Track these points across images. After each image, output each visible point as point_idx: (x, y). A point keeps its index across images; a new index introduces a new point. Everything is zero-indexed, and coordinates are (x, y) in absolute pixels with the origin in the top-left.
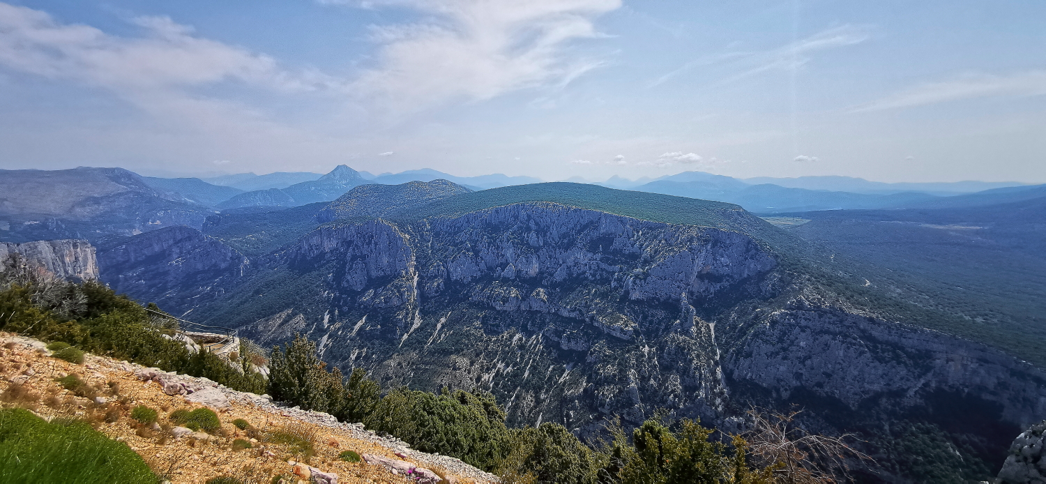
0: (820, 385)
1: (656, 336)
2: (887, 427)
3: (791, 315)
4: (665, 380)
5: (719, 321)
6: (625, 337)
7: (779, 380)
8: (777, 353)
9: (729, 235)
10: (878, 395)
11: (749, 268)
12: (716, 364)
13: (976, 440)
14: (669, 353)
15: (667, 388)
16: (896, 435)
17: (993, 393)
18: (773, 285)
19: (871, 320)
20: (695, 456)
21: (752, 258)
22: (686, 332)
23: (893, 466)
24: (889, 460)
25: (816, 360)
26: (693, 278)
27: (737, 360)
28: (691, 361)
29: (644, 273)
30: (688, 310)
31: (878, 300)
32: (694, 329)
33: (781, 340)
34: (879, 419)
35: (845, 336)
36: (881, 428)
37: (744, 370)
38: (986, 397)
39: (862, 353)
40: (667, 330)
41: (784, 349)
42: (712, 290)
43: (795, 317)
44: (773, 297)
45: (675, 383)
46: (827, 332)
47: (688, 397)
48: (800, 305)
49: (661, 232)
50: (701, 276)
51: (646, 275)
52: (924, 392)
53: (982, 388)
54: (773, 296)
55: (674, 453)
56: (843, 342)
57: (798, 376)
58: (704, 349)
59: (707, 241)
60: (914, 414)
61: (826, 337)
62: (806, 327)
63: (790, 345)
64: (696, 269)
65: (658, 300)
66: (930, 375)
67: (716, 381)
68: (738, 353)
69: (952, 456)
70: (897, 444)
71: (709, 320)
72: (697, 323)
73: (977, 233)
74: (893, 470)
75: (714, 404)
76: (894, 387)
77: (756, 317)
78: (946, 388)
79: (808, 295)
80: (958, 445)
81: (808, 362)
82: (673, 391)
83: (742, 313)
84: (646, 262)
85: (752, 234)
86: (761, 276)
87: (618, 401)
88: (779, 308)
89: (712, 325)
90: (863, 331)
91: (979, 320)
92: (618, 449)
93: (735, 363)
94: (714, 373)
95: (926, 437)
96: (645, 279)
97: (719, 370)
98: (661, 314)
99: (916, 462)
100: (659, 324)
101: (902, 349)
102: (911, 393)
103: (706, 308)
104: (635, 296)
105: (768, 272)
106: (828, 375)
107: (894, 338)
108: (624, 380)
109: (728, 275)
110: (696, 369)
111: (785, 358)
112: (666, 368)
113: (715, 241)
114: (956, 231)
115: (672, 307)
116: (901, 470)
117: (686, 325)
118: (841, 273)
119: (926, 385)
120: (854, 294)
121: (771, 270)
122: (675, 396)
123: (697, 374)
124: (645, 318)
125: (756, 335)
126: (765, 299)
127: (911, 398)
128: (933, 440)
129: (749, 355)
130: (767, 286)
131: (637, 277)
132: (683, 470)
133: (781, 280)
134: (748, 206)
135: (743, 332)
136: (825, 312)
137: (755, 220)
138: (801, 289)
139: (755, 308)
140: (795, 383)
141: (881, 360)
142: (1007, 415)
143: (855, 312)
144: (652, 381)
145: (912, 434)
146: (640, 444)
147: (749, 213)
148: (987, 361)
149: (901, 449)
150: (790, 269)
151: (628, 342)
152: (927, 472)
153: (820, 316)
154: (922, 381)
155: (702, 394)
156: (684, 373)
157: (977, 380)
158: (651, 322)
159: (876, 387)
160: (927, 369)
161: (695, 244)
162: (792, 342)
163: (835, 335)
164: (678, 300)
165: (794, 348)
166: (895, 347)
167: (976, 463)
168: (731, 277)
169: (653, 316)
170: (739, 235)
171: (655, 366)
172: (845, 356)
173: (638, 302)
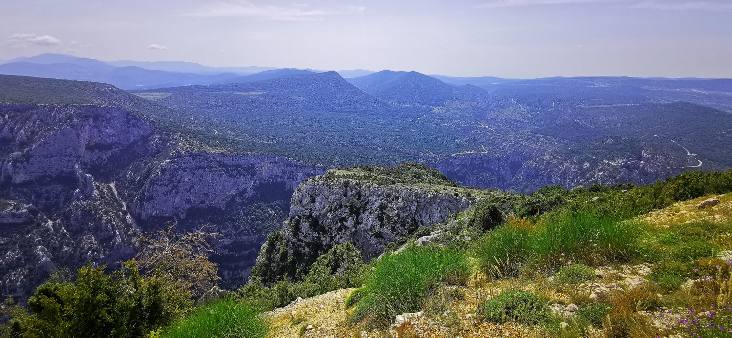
0: (203, 202)
1: (58, 209)
2: (242, 213)
3: (174, 162)
4: (80, 242)
5: (118, 180)
6: (20, 221)
7: (176, 209)
8: (171, 191)
9: (108, 110)
10: (234, 196)
11: (133, 134)
12: (125, 213)
13: (279, 202)
14: (76, 219)
15: (83, 248)
16: (246, 215)
17: (281, 178)
18: (156, 144)
19: (222, 154)
21: (134, 126)
22: (89, 197)
23: (248, 231)
24: (246, 230)
25: (197, 188)
26: (82, 151)
27: (142, 204)
28: (100, 219)
29: (23, 155)
30: (85, 179)
31: (224, 142)
32: (96, 193)
33: (171, 181)
34: (237, 210)
35: (211, 168)
36: (239, 214)
37: (149, 210)
38: (279, 180)
39: (222, 175)
40: (68, 200)
41: (175, 187)
42: (104, 157)
43: (178, 163)
44: (158, 153)
45: (90, 240)
46: (200, 168)
47: (106, 247)
48: (179, 155)
49: (32, 114)
50: (90, 148)
51: (27, 158)
52: (255, 188)
53: (277, 176)
56: (210, 172)
57: (188, 201)
58: (111, 205)
59: (87, 117)
60: (253, 200)
61: (200, 171)
62: (186, 168)
63: (179, 183)
64: (83, 143)
65: (50, 176)
66: (255, 177)
67: (128, 226)
68: (141, 199)
69: (271, 215)
70: (248, 219)
71: (108, 181)
72: (98, 187)
73: (261, 96)
74: (249, 235)
75: (131, 243)
76: (241, 189)
77: (149, 170)
78: (263, 182)
79: (183, 146)
80: (273, 208)
81: (193, 190)
82: (89, 249)
83: (136, 170)
84: (22, 145)
85: (129, 107)
86: (145, 139)
87: (31, 280)
88: (165, 159)
89: (112, 185)
90: (220, 162)
91: (270, 142)
93: (141, 207)
94: (124, 221)
95: (259, 210)
96: (27, 161)
97: (128, 217)
98: (57, 188)
99: (258, 225)
100: (58, 196)
101: (240, 167)
102: (249, 189)
103: (102, 173)
104: (19, 178)
105: (150, 135)
106: (206, 195)
107: (235, 162)
108: (32, 258)
109: (116, 143)
110: (107, 223)
111: (177, 193)
112: (77, 232)
113: (96, 116)
114: (253, 95)
115: (69, 180)
116: (252, 232)
117: (87, 191)
118: (200, 128)
119: (255, 183)
120: (209, 140)
121: (152, 133)
122: (93, 251)
123: (110, 226)
124: (39, 196)
125: (152, 183)
126: (153, 156)
127: (250, 193)
128: (263, 210)
129: (150, 198)
130: (152, 145)
131: (16, 160)
133: (161, 139)
134: (119, 85)
135: (141, 183)
136: (196, 155)
137: (128, 96)
138: (177, 143)
139: (146, 164)
140: (187, 206)
141: (232, 176)
142: (288, 186)
143: (213, 151)
144: (65, 248)
145: (254, 211)
147: (122, 91)
148: (276, 163)
149: (250, 221)
150: (166, 130)
151: (25, 223)
152: (264, 227)
153: (193, 159)
154: (253, 182)
155: (118, 240)
156: (97, 230)
157: (275, 173)
158: (47, 199)
159: (232, 193)
160: (254, 174)
161: (75, 120)
162: (179, 180)
163: (204, 168)
164: (73, 172)
165: (182, 184)
166: (237, 166)
167: (281, 214)
168: (120, 143)
169: (47, 192)
170: (117, 109)
171: (65, 235)
172: (213, 180)
173: (24, 184)
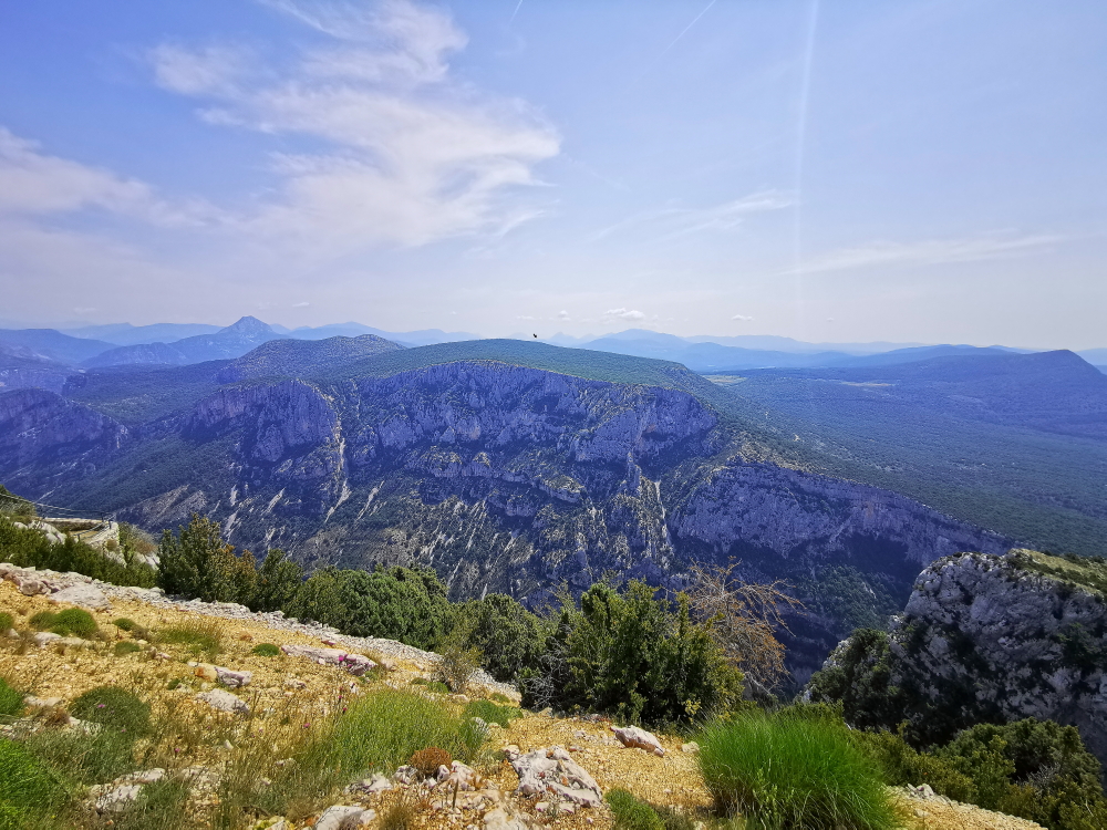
0: (756, 537)
1: (604, 497)
2: (813, 572)
3: (731, 471)
4: (613, 542)
5: (664, 480)
6: (572, 500)
7: (720, 535)
8: (719, 509)
9: (672, 394)
10: (806, 543)
11: (691, 426)
12: (662, 522)
13: (886, 578)
14: (616, 514)
15: (614, 550)
16: (820, 578)
17: (899, 535)
18: (714, 443)
19: (800, 472)
20: (641, 615)
21: (694, 416)
22: (632, 492)
23: (819, 607)
24: (814, 603)
25: (753, 514)
26: (639, 437)
27: (681, 517)
28: (637, 521)
29: (590, 434)
30: (634, 470)
31: (806, 454)
32: (640, 489)
33: (721, 496)
34: (806, 565)
35: (779, 489)
36: (808, 573)
37: (688, 528)
38: (893, 538)
39: (793, 504)
40: (614, 491)
41: (725, 505)
42: (657, 450)
43: (734, 472)
44: (713, 454)
45: (622, 544)
46: (763, 486)
47: (635, 557)
48: (739, 462)
49: (606, 392)
50: (646, 436)
51: (592, 436)
52: (843, 538)
53: (890, 530)
54: (715, 453)
55: (621, 615)
56: (776, 495)
57: (738, 530)
58: (651, 508)
59: (651, 400)
60: (836, 558)
61: (762, 491)
62: (744, 482)
63: (729, 501)
64: (642, 428)
65: (605, 460)
66: (848, 521)
67: (662, 540)
68: (683, 510)
69: (867, 595)
70: (822, 587)
71: (654, 479)
72: (643, 482)
73: (886, 390)
74: (819, 613)
75: (660, 563)
76: (819, 534)
77: (699, 474)
78: (862, 533)
79: (746, 450)
80: (872, 584)
81: (746, 516)
82: (620, 552)
83: (686, 471)
84: (592, 422)
85: (694, 392)
86: (703, 433)
87: (566, 566)
88: (720, 464)
89: (657, 484)
90: (793, 484)
91: (888, 469)
92: (566, 615)
93: (680, 521)
94: (659, 531)
95: (845, 579)
96: (591, 440)
97: (665, 528)
98: (608, 474)
99: (837, 602)
100: (606, 485)
101: (826, 498)
102: (833, 539)
103: (651, 467)
104: (581, 457)
105: (709, 430)
106: (764, 527)
107: (818, 489)
108: (571, 544)
109: (672, 434)
110: (642, 528)
111: (725, 513)
112: (614, 530)
113: (659, 399)
114: (870, 388)
115: (619, 467)
116: (826, 611)
117: (632, 485)
118: (774, 430)
119: (845, 531)
120: (786, 449)
121: (712, 428)
122: (623, 557)
123: (644, 534)
124: (592, 479)
125: (699, 492)
126: (707, 457)
127: (833, 545)
128: (851, 581)
129: (693, 512)
130: (709, 443)
131: (583, 438)
132: (630, 631)
133: (721, 437)
134: (691, 365)
135: (687, 490)
136: (761, 467)
137: (697, 379)
138: (740, 445)
139: (698, 466)
140: (735, 537)
141: (808, 510)
142: (910, 554)
143: (786, 465)
144: (600, 544)
145: (834, 576)
146: (588, 608)
147: (690, 372)
148: (894, 507)
149: (824, 591)
150: (729, 426)
151: (575, 505)
152: (848, 611)
153: (757, 471)
154: (842, 527)
155: (648, 553)
156: (631, 533)
157: (887, 524)
158: (598, 483)
159: (804, 536)
160: (846, 516)
161: (640, 402)
162: (732, 497)
163: (769, 488)
164: (624, 460)
165: (734, 503)
166: (820, 497)
167: (887, 600)
168: (675, 436)
169: (599, 477)
170: (681, 394)
171: (602, 527)
172: (778, 508)
173: (584, 463)
